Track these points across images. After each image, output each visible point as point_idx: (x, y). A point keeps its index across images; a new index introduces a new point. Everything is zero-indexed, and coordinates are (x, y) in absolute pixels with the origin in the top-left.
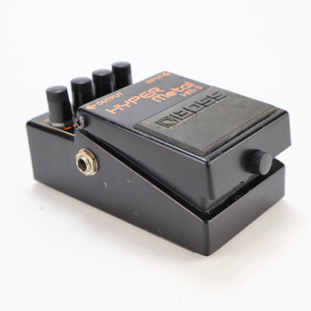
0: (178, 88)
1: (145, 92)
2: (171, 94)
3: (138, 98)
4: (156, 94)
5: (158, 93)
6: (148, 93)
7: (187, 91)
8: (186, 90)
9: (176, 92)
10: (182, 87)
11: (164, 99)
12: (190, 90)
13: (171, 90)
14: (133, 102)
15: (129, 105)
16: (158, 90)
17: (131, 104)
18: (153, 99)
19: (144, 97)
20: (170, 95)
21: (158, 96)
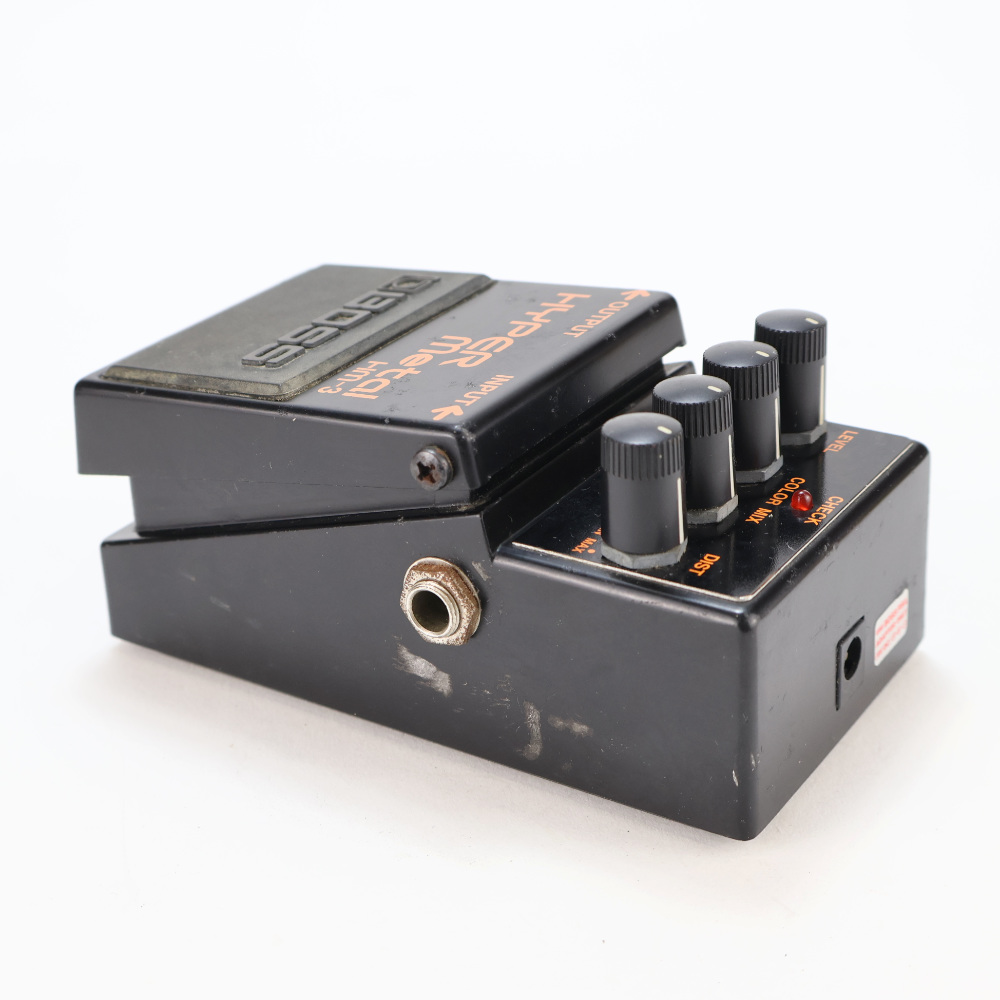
0: (397, 377)
1: (498, 350)
2: (418, 359)
3: (512, 333)
4: (463, 352)
5: (457, 355)
6: (491, 351)
7: (367, 374)
8: (372, 375)
9: (402, 367)
10: (386, 383)
11: (434, 344)
12: (360, 377)
13: (417, 368)
14: (522, 324)
15: (533, 316)
16: (462, 363)
17: (529, 319)
18: (467, 341)
19: (498, 340)
20: (419, 357)
21: (455, 348)
